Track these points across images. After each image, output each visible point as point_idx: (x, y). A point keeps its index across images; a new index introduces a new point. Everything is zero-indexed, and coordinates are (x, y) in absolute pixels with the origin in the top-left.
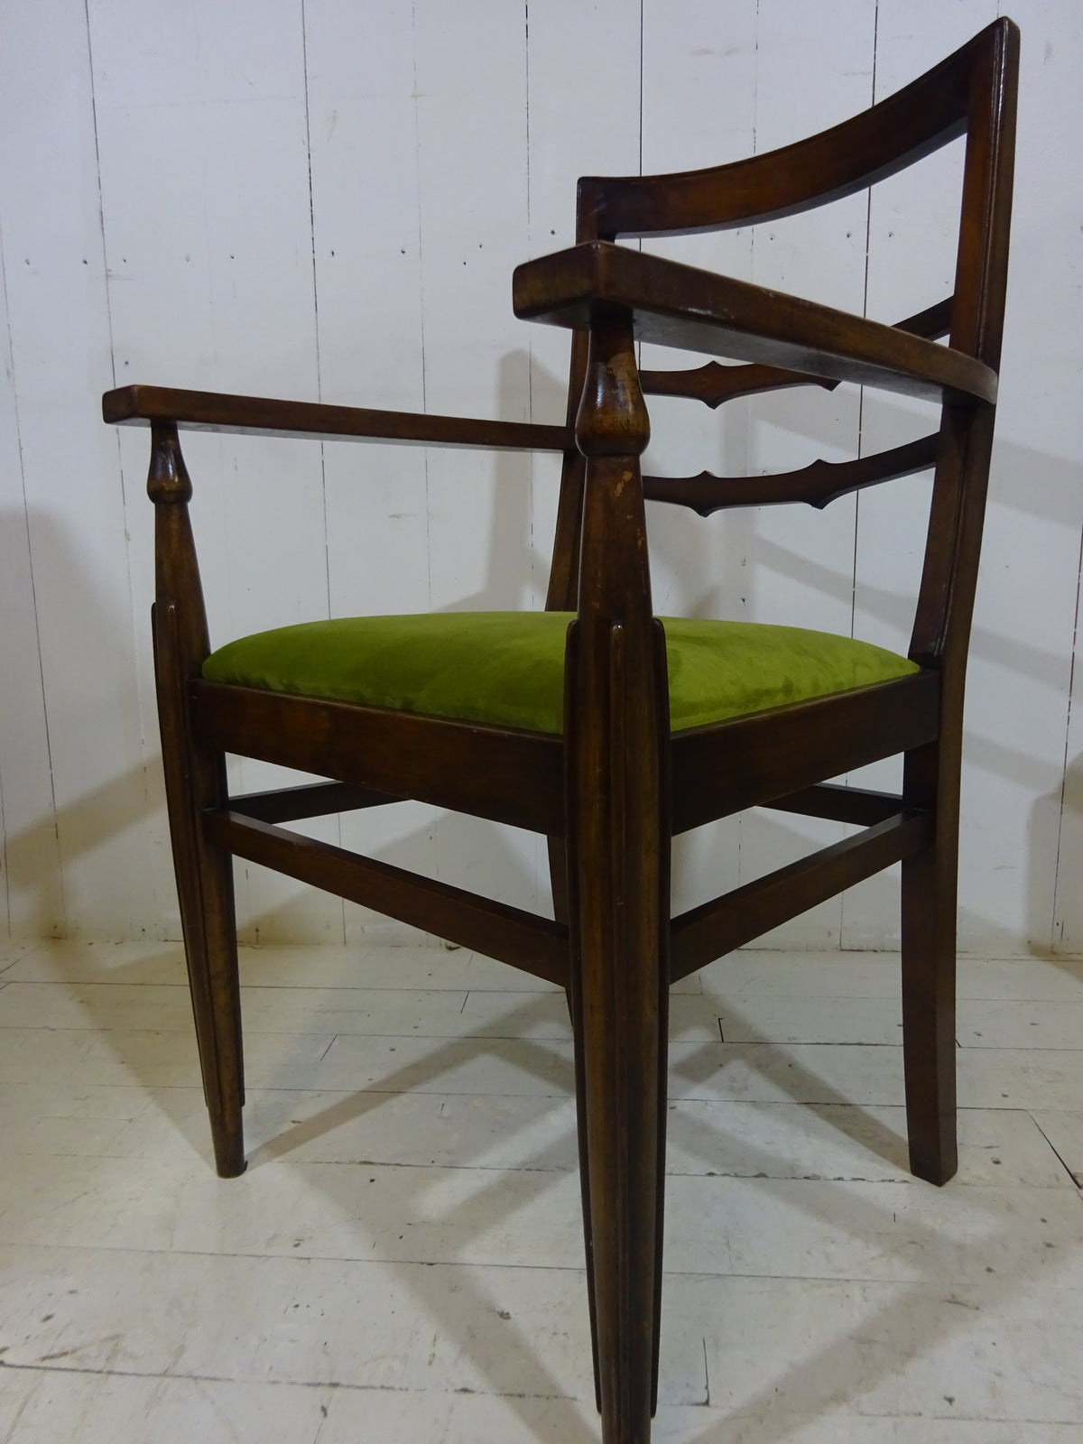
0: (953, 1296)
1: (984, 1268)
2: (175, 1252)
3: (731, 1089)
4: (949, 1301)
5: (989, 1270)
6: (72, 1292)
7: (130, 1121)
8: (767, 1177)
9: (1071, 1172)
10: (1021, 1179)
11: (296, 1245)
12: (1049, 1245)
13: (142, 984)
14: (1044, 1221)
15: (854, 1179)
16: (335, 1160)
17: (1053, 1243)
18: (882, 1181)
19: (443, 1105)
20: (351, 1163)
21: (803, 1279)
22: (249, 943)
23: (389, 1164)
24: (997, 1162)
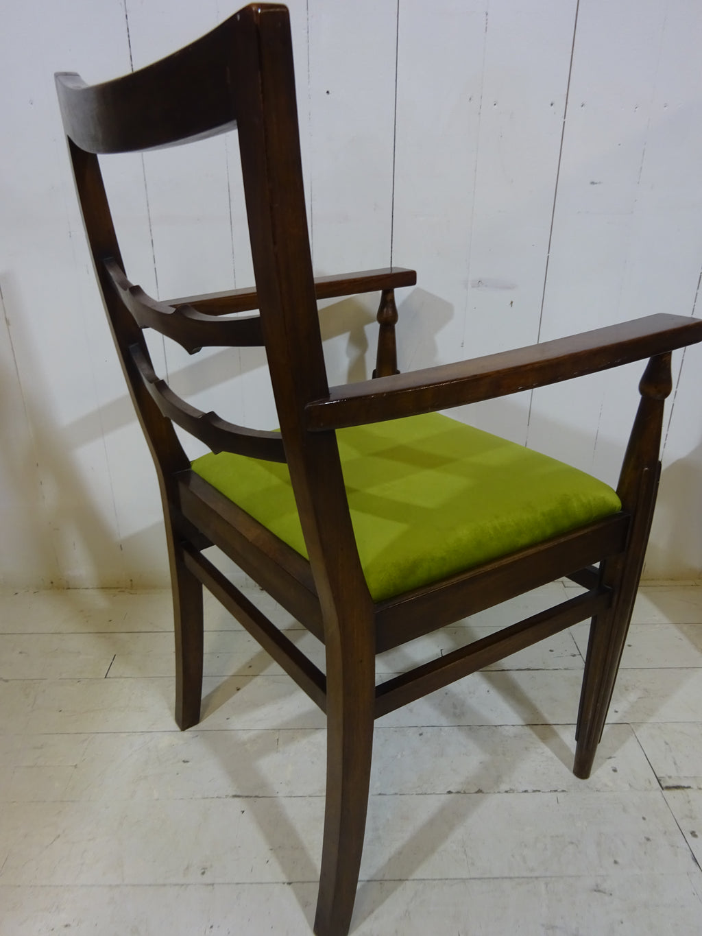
0: (597, 886)
1: (613, 861)
2: (127, 885)
3: (455, 715)
4: (595, 891)
5: (616, 862)
6: (66, 926)
7: (76, 766)
8: (483, 793)
9: (658, 776)
10: (630, 785)
11: (203, 873)
12: (648, 839)
13: (60, 633)
14: (644, 819)
15: (534, 791)
16: (216, 796)
17: (651, 837)
18: (551, 791)
19: (278, 740)
20: (227, 796)
21: (511, 878)
22: (126, 588)
23: (251, 797)
24: (615, 771)
